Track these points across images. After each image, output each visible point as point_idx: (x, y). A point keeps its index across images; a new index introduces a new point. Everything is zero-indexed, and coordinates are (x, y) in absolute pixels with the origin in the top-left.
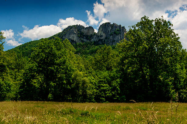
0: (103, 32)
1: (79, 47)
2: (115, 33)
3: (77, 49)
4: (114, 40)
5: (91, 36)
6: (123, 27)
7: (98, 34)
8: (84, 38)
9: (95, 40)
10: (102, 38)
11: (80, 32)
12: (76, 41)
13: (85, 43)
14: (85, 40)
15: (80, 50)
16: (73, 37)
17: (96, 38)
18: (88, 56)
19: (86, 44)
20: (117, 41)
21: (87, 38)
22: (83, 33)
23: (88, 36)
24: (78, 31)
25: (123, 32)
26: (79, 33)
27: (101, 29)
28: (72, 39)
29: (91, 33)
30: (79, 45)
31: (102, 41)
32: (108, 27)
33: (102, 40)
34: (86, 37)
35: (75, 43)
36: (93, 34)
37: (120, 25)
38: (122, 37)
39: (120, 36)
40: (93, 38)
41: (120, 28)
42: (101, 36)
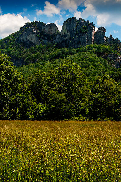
0: (68, 31)
1: (39, 51)
2: (81, 32)
3: (36, 54)
4: (80, 41)
5: (54, 36)
6: (92, 24)
7: (61, 33)
8: (45, 39)
9: (58, 41)
10: (67, 38)
11: (40, 30)
12: (36, 43)
13: (45, 45)
14: (46, 41)
15: (39, 55)
16: (32, 38)
17: (59, 38)
18: (46, 63)
19: (46, 47)
20: (83, 42)
21: (48, 39)
22: (44, 33)
23: (50, 36)
24: (38, 29)
25: (90, 30)
26: (39, 33)
27: (65, 26)
28: (30, 40)
29: (53, 32)
30: (38, 48)
31: (66, 43)
32: (73, 23)
33: (66, 40)
34: (47, 37)
35: (33, 46)
36: (56, 33)
37: (88, 21)
38: (89, 37)
39: (87, 36)
40: (56, 39)
41: (87, 25)
42: (65, 36)
